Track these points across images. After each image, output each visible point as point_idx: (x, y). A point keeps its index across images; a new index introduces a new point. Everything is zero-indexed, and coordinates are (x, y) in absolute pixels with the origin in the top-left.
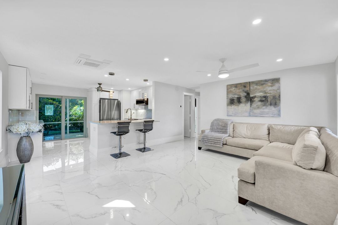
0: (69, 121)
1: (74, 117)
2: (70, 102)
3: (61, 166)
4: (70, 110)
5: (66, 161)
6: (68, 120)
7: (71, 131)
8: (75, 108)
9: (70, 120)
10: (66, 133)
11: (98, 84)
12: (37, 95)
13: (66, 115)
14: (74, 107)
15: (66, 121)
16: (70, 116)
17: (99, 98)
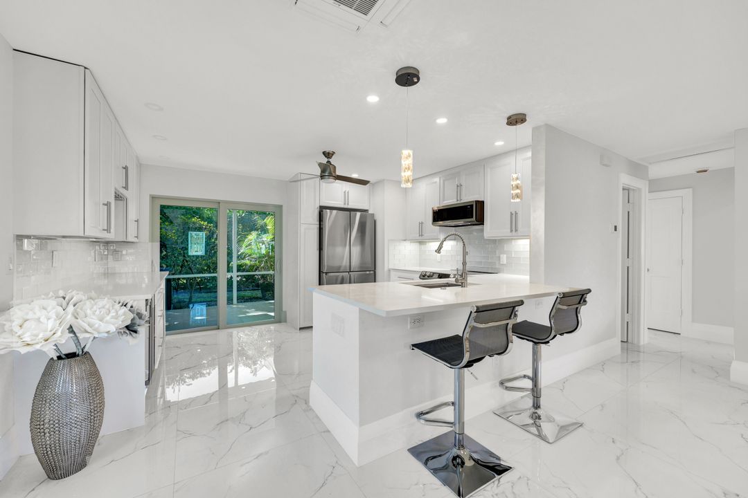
0: (238, 272)
1: (247, 262)
2: (238, 223)
3: (216, 388)
4: (240, 241)
5: (229, 368)
6: (235, 269)
7: (242, 293)
8: (250, 237)
9: (240, 268)
10: (230, 301)
11: (324, 153)
12: (153, 198)
13: (230, 254)
14: (247, 235)
15: (229, 269)
16: (240, 257)
17: (318, 206)
